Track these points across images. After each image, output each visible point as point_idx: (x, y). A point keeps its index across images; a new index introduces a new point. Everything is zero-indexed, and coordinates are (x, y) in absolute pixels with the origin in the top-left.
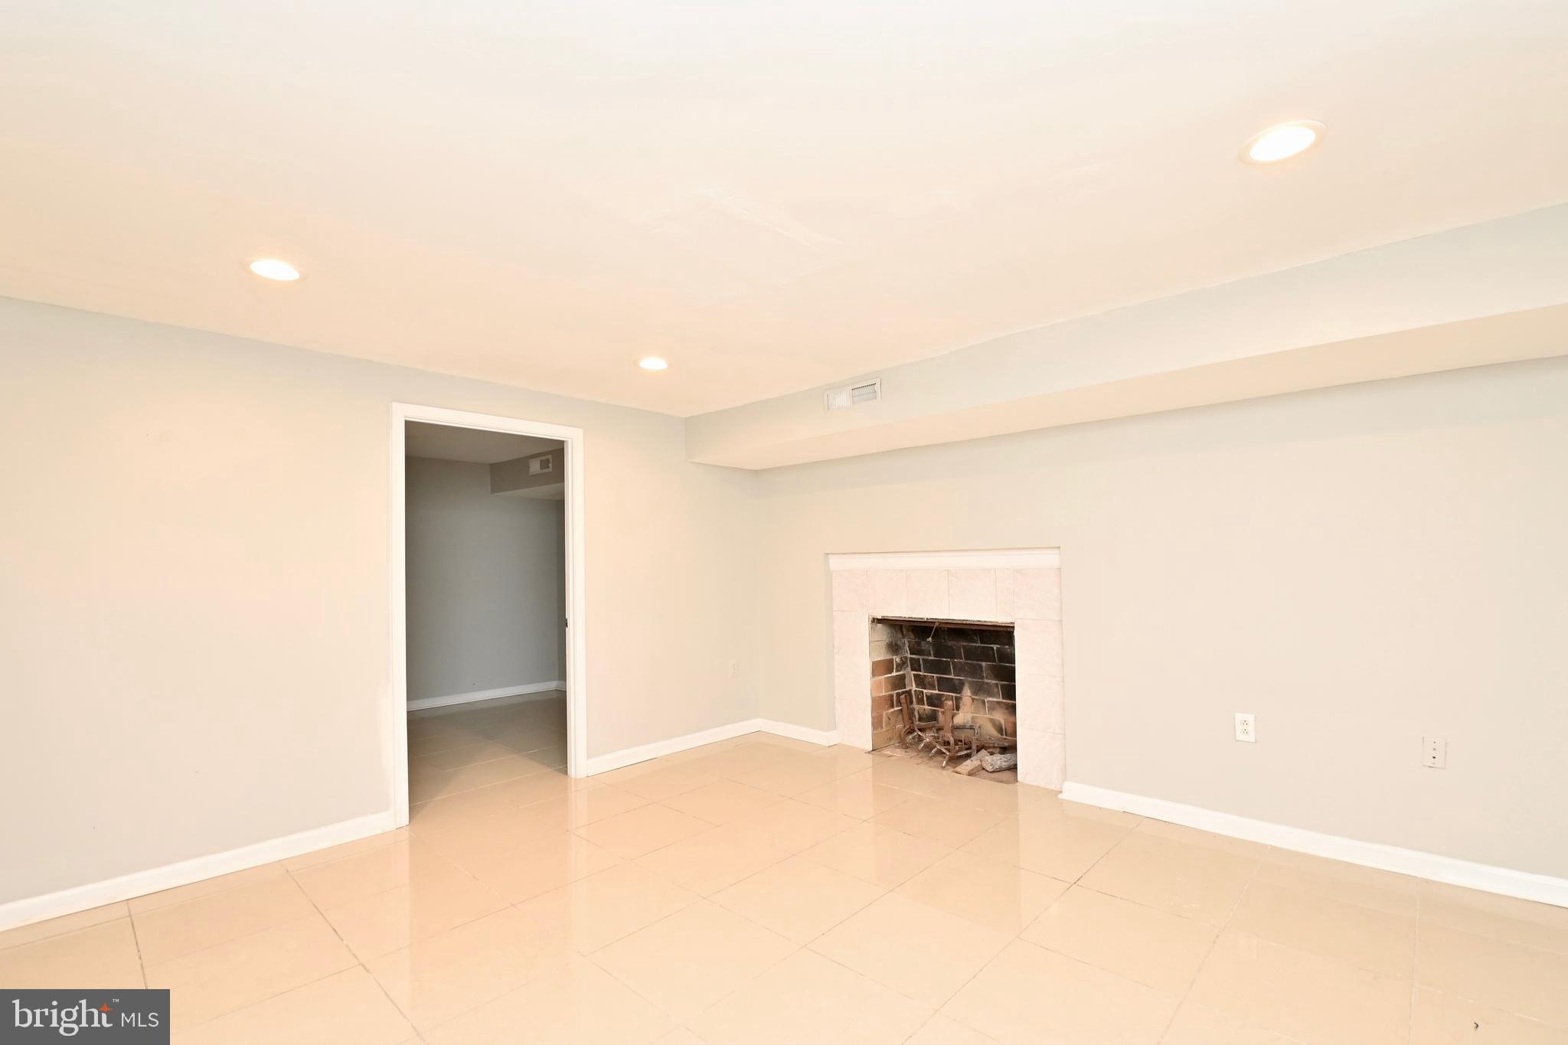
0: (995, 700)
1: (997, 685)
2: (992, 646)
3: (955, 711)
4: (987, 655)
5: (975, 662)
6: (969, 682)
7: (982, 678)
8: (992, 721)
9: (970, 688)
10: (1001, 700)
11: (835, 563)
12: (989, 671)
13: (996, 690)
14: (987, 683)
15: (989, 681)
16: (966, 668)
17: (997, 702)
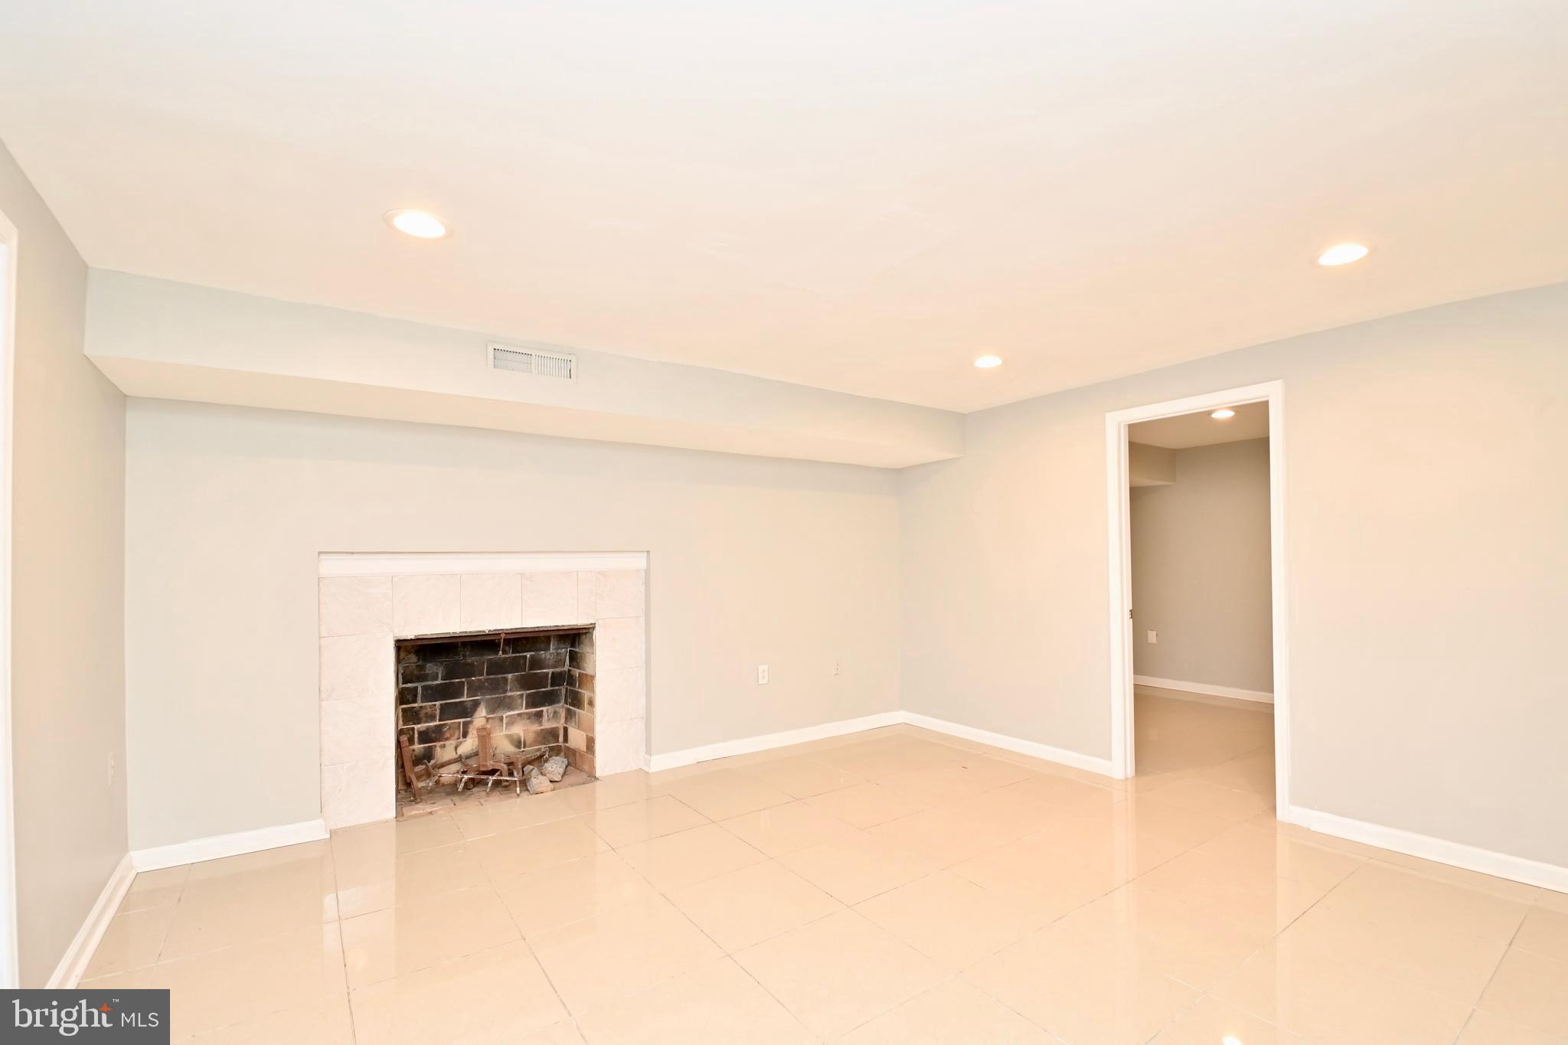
0: (516, 712)
1: (522, 695)
2: (525, 654)
3: (461, 739)
4: (515, 665)
5: (500, 676)
6: (488, 701)
7: (505, 691)
8: (509, 737)
9: (486, 707)
10: (524, 710)
11: (331, 567)
12: (516, 682)
13: (519, 701)
14: (509, 697)
15: (513, 694)
16: (486, 684)
17: (519, 715)
